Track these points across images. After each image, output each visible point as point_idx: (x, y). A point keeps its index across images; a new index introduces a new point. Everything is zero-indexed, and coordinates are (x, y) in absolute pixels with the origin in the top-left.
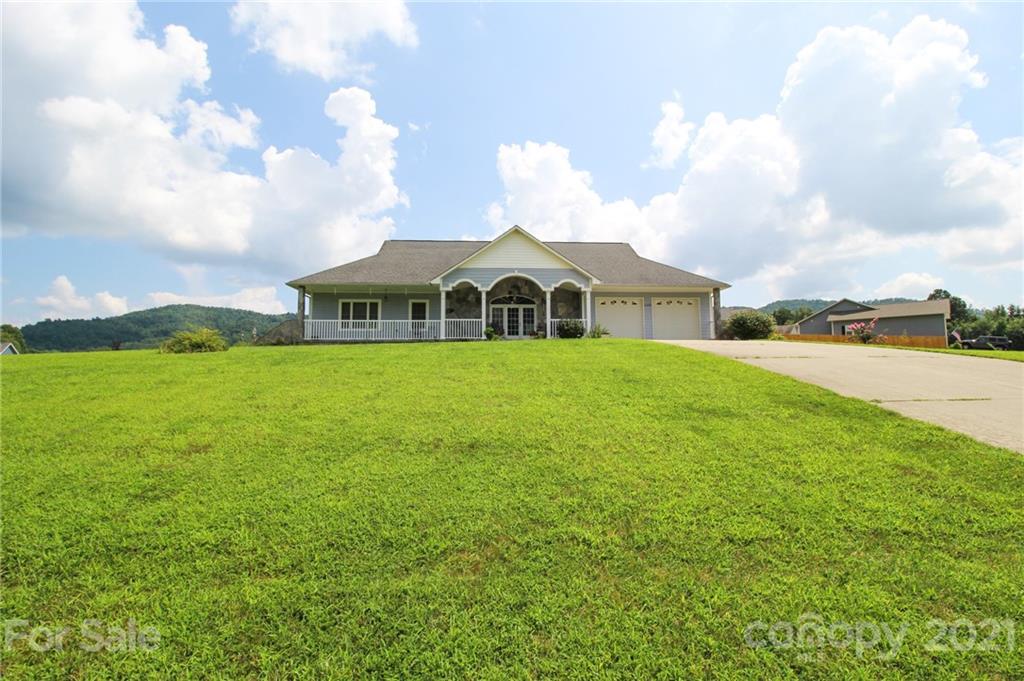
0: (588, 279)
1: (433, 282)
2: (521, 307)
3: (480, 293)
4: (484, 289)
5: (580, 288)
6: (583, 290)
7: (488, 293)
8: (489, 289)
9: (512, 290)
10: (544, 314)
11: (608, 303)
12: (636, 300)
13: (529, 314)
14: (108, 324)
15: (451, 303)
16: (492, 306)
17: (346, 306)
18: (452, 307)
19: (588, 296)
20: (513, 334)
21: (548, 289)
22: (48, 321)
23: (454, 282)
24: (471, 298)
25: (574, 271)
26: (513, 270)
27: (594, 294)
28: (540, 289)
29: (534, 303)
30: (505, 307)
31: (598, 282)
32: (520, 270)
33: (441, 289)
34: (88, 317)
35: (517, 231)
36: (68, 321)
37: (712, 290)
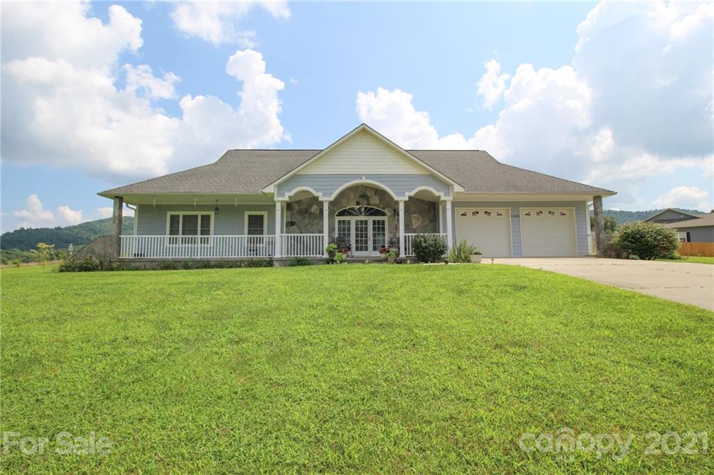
0: (447, 187)
1: (265, 191)
2: (370, 219)
3: (322, 203)
4: (326, 198)
5: (440, 197)
6: (443, 198)
7: (332, 204)
8: (332, 198)
9: (361, 200)
10: (397, 228)
11: (469, 214)
12: (502, 210)
13: (379, 227)
14: (66, 231)
15: (292, 215)
16: (337, 219)
17: (174, 219)
18: (293, 220)
19: (449, 206)
20: (361, 250)
21: (401, 199)
22: (22, 229)
23: (290, 191)
24: (314, 209)
25: (433, 176)
26: (360, 176)
27: (455, 204)
28: (391, 198)
29: (383, 214)
30: (353, 220)
31: (461, 190)
32: (368, 176)
33: (276, 199)
34: (51, 226)
35: (364, 132)
36: (37, 229)
37: (591, 197)
